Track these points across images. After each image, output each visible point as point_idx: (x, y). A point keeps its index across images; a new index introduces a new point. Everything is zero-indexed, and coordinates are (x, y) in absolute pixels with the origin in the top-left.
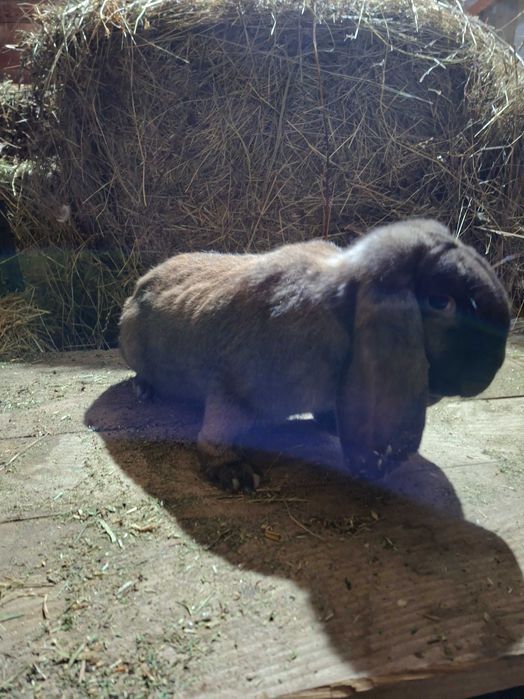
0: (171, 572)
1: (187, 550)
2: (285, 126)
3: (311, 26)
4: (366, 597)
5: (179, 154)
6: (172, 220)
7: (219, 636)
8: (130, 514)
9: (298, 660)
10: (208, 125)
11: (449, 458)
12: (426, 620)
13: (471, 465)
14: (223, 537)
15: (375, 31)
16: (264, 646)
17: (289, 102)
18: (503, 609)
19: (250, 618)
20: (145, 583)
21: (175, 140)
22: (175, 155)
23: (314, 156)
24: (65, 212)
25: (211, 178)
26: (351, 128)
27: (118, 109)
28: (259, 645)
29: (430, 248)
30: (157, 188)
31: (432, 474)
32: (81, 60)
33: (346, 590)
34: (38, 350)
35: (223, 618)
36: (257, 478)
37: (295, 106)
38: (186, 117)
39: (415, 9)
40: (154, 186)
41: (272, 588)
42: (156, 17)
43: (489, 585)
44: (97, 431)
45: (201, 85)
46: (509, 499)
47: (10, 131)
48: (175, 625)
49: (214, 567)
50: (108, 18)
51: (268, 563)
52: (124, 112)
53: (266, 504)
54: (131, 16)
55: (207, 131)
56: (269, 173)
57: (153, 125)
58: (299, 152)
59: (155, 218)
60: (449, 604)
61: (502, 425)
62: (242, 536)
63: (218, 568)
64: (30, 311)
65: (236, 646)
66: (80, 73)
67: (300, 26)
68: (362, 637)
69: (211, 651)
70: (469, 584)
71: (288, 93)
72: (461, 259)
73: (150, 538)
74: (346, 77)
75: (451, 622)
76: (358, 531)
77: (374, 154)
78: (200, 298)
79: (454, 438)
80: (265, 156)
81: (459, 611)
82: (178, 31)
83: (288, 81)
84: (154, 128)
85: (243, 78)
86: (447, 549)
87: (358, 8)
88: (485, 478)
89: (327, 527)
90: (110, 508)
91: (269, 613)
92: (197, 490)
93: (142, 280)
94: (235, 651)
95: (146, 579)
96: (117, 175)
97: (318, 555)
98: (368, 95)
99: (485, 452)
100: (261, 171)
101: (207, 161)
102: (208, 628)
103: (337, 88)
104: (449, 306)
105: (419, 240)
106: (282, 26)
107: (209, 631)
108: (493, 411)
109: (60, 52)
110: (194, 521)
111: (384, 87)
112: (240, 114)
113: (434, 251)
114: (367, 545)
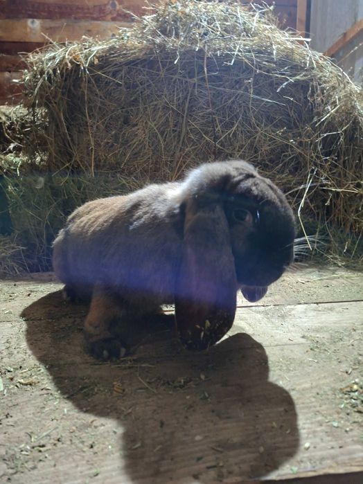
0: (32, 412)
1: (51, 398)
2: (188, 124)
3: (203, 59)
4: (172, 433)
5: (118, 143)
6: (112, 187)
7: (46, 457)
8: (22, 373)
9: (99, 477)
10: (137, 125)
11: (275, 340)
12: (213, 451)
13: (290, 345)
14: (82, 389)
15: (246, 61)
16: (77, 466)
17: (190, 108)
18: (277, 445)
19: (76, 446)
20: (10, 419)
21: (116, 134)
22: (115, 144)
23: (208, 143)
24: (41, 182)
25: (139, 159)
26: (233, 124)
27: (80, 116)
28: (73, 465)
29: (234, 177)
30: (104, 166)
31: (258, 350)
32: (55, 85)
33: (159, 428)
34: (16, 273)
35: (55, 445)
36: (123, 351)
37: (194, 111)
38: (122, 119)
39: (274, 47)
40: (102, 164)
41: (102, 425)
42: (103, 56)
43: (273, 427)
44: (25, 320)
45: (132, 99)
46: (310, 368)
47: (19, 136)
48: (16, 449)
49: (65, 410)
50: (71, 57)
51: (108, 408)
52: (84, 118)
53: (125, 369)
54: (86, 57)
55: (136, 128)
56: (178, 154)
57: (101, 125)
58: (197, 140)
59: (101, 186)
60: (235, 440)
61: (323, 320)
62: (96, 390)
63: (68, 411)
64: (13, 248)
65: (55, 466)
66: (54, 93)
67: (196, 59)
68: (156, 462)
69: (34, 468)
70: (257, 426)
71: (189, 103)
72: (256, 185)
73: (29, 389)
74: (227, 90)
75: (232, 453)
76: (186, 387)
77: (249, 141)
78: (94, 222)
79: (284, 327)
80: (175, 143)
81: (242, 445)
82: (116, 64)
83: (189, 94)
84: (102, 127)
85: (159, 93)
86: (249, 401)
87: (235, 47)
88: (297, 353)
89: (163, 384)
90: (9, 368)
91: (91, 443)
92: (78, 359)
93: (70, 217)
94: (52, 469)
95: (11, 417)
96: (77, 158)
97: (148, 403)
98: (244, 102)
99: (303, 337)
100: (172, 153)
101: (136, 147)
102: (40, 451)
103: (222, 98)
104: (247, 218)
105: (226, 172)
106: (184, 59)
107: (40, 454)
108: (319, 311)
109: (41, 81)
110: (65, 379)
111: (252, 96)
112: (158, 117)
113: (236, 179)
114: (188, 397)
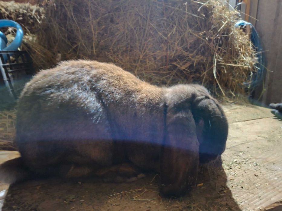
2: (149, 25)
5: (107, 34)
17: (151, 16)
21: (105, 28)
22: (105, 34)
25: (120, 44)
38: (110, 19)
45: (116, 7)
55: (118, 25)
56: (143, 43)
58: (154, 35)
71: (150, 12)
74: (171, 7)
77: (181, 37)
83: (150, 8)
101: (119, 37)
